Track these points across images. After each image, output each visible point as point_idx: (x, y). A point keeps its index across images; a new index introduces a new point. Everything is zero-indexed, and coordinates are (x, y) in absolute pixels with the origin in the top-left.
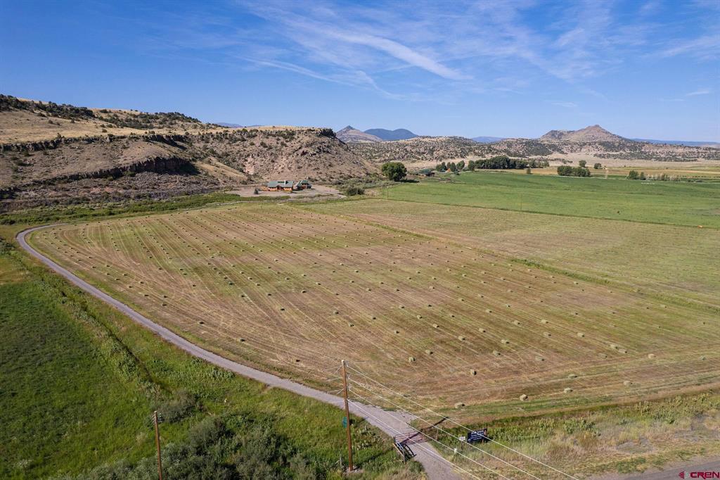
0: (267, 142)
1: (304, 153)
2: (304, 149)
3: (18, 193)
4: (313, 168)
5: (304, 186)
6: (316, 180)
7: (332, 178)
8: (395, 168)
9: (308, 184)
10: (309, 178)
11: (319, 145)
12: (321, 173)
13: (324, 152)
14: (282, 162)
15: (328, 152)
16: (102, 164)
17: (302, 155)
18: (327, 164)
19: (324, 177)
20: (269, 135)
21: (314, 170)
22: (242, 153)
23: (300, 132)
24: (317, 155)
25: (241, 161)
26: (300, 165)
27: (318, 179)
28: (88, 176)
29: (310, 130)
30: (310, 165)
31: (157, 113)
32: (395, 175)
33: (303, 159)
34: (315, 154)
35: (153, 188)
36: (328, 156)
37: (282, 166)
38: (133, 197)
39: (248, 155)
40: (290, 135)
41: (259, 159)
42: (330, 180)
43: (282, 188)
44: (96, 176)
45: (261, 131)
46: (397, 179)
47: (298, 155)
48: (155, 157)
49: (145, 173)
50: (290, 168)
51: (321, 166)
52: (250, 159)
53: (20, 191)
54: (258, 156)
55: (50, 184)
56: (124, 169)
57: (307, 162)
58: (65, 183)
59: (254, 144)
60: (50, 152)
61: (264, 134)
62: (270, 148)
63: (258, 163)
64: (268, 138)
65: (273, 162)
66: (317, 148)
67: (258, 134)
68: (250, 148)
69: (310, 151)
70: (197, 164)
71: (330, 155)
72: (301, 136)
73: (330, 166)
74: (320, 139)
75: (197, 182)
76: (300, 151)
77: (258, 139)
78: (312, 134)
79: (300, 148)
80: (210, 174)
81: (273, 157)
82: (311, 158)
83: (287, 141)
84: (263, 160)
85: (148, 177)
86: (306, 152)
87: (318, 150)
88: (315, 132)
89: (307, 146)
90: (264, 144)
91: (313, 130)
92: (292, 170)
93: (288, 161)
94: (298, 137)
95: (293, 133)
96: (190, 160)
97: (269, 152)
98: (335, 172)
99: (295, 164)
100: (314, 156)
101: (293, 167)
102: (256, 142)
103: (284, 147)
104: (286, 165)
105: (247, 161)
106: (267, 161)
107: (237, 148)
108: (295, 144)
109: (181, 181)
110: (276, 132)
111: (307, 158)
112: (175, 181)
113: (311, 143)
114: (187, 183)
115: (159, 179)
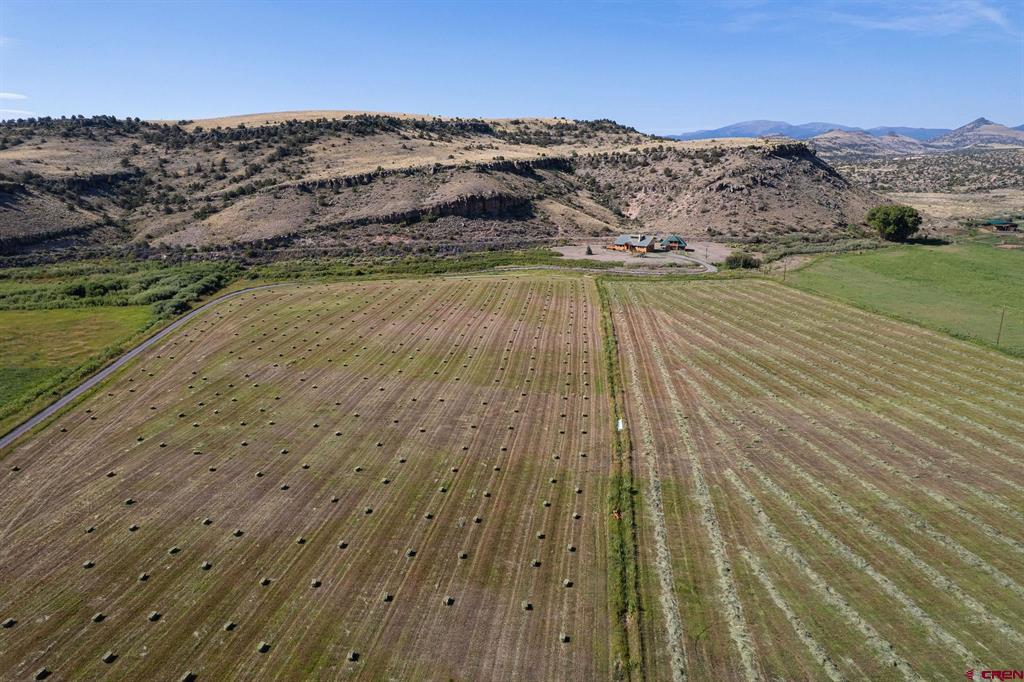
0: (675, 166)
1: (722, 187)
2: (725, 181)
3: (295, 241)
4: (726, 213)
5: (673, 245)
6: (721, 234)
7: (752, 231)
8: (892, 217)
9: (680, 243)
10: (709, 230)
11: (758, 173)
12: (736, 222)
13: (763, 184)
14: (684, 200)
15: (771, 185)
16: (402, 204)
17: (717, 190)
18: (758, 206)
19: (736, 228)
20: (684, 156)
21: (727, 216)
22: (632, 185)
23: (733, 151)
24: (746, 191)
26: (708, 207)
27: (725, 231)
28: (378, 221)
29: (754, 147)
30: (724, 207)
31: (577, 122)
32: (890, 229)
33: (718, 196)
34: (742, 189)
35: (452, 239)
36: (767, 192)
37: (680, 208)
38: (415, 250)
39: (640, 189)
40: (718, 155)
41: (654, 194)
42: (745, 235)
43: (634, 247)
44: (387, 220)
45: (676, 151)
46: (890, 237)
47: (710, 190)
48: (469, 195)
49: (450, 218)
50: (688, 212)
51: (743, 210)
52: (640, 195)
53: (299, 238)
54: (654, 189)
55: (333, 230)
56: (424, 212)
57: (721, 202)
58: (349, 229)
59: (654, 171)
60: (361, 188)
61: (679, 154)
62: (675, 178)
63: (649, 201)
64: (680, 161)
65: (670, 200)
66: (752, 178)
67: (669, 155)
68: (647, 178)
69: (735, 183)
70: (540, 204)
71: (773, 190)
72: (731, 158)
73: (762, 209)
74: (765, 163)
75: (521, 232)
76: (718, 184)
77: (665, 164)
78: (754, 154)
79: (719, 179)
80: (551, 219)
81: (674, 192)
82: (732, 195)
83: (706, 167)
84: (657, 197)
85: (453, 223)
86: (726, 186)
87: (751, 182)
88: (761, 151)
89: (734, 174)
90: (668, 172)
91: (760, 148)
92: (692, 214)
93: (691, 200)
94: (727, 160)
95: (722, 153)
96: (533, 198)
97: (672, 184)
98: (765, 220)
99: (700, 205)
100: (738, 192)
101: (695, 209)
102: (660, 167)
103: (696, 177)
104: (686, 206)
105: (635, 197)
106: (663, 198)
107: (630, 176)
108: (716, 171)
109: (496, 230)
110: (697, 152)
111: (725, 196)
112: (488, 230)
113: (743, 170)
114: (505, 233)
115: (465, 225)
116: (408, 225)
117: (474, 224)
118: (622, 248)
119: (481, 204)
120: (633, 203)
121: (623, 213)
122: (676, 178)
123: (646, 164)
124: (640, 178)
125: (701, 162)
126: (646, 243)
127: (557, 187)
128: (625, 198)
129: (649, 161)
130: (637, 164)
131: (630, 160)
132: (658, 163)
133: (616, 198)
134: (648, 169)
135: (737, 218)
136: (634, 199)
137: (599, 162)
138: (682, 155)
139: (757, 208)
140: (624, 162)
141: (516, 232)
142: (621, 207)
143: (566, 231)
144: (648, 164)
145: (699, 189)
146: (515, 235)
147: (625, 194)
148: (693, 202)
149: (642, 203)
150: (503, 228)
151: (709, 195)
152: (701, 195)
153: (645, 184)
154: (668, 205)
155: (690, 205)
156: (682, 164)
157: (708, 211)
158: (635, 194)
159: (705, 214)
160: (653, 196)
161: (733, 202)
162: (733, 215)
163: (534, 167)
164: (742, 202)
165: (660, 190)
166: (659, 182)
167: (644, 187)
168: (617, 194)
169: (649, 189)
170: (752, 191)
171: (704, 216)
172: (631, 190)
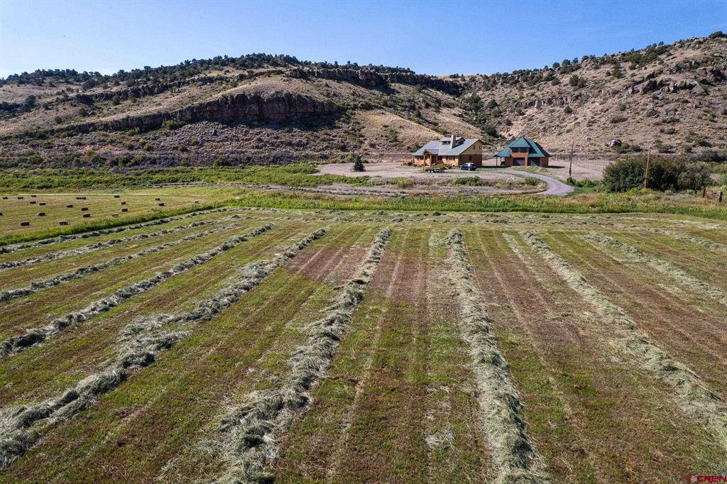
0: (588, 74)
1: (653, 87)
2: (661, 78)
4: (658, 120)
5: (519, 154)
6: (639, 150)
7: (705, 144)
10: (618, 144)
12: (672, 132)
14: (589, 110)
17: (645, 91)
20: (604, 62)
21: (657, 124)
22: (523, 100)
23: (682, 44)
24: (699, 89)
25: (510, 116)
26: (625, 115)
27: (647, 146)
29: (720, 36)
30: (654, 113)
33: (646, 99)
34: (691, 87)
37: (580, 119)
39: (532, 104)
41: (548, 108)
45: (593, 57)
47: (634, 92)
49: (201, 125)
50: (591, 123)
52: (530, 112)
54: (550, 102)
57: (650, 106)
59: (558, 83)
63: (541, 116)
64: (597, 68)
65: (569, 111)
66: (713, 73)
67: (583, 64)
68: (546, 91)
69: (680, 79)
70: (360, 115)
72: (678, 52)
75: (300, 144)
76: (647, 83)
77: (575, 74)
79: (652, 77)
80: (363, 131)
81: (577, 103)
82: (670, 96)
83: (632, 68)
84: (553, 111)
85: (201, 129)
86: (662, 84)
87: (710, 77)
89: (679, 69)
90: (575, 82)
92: (595, 126)
93: (600, 107)
96: (355, 107)
97: (577, 93)
99: (613, 114)
100: (682, 92)
101: (603, 119)
102: (566, 79)
103: (615, 80)
104: (589, 115)
105: (523, 114)
106: (559, 111)
107: (525, 93)
108: (648, 70)
109: (260, 140)
110: (624, 55)
111: (658, 98)
112: (247, 140)
113: (696, 63)
114: (273, 144)
115: (215, 134)
116: (140, 133)
117: (229, 132)
119: (254, 107)
120: (518, 122)
121: (500, 133)
122: (583, 86)
123: (550, 78)
124: (537, 93)
127: (409, 101)
128: (508, 116)
129: (556, 74)
130: (539, 80)
131: (532, 77)
132: (565, 76)
133: (496, 116)
134: (551, 83)
135: (677, 127)
136: (521, 117)
137: (495, 82)
138: (597, 63)
139: (719, 113)
140: (526, 80)
142: (500, 128)
143: (373, 146)
144: (553, 79)
145: (616, 93)
146: (288, 148)
147: (511, 112)
148: (602, 111)
149: (530, 120)
150: (275, 138)
151: (630, 100)
152: (617, 100)
153: (539, 98)
154: (564, 119)
155: (596, 115)
156: (599, 70)
157: (625, 120)
158: (523, 111)
159: (617, 124)
160: (547, 111)
161: (671, 106)
162: (669, 123)
163: (392, 82)
164: (689, 105)
165: (558, 102)
166: (560, 93)
167: (537, 102)
168: (501, 112)
169: (544, 103)
170: (711, 89)
171: (615, 126)
172: (521, 106)
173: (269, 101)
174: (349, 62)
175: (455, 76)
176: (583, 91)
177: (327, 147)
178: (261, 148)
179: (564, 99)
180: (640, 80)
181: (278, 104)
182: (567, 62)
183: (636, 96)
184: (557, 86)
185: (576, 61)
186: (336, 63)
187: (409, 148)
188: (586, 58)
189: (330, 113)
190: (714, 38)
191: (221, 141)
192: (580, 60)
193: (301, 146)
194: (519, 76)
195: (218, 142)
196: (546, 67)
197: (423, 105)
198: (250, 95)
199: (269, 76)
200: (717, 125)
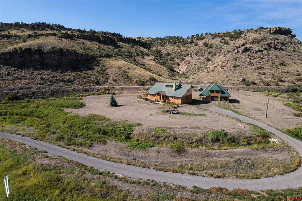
0: (211, 41)
1: (246, 50)
2: (248, 46)
4: (254, 67)
5: (215, 94)
6: (255, 84)
7: (282, 81)
9: (222, 92)
10: (244, 80)
11: (270, 42)
12: (264, 74)
13: (275, 49)
14: (218, 59)
15: (281, 49)
17: (243, 52)
18: (278, 62)
19: (267, 79)
21: (255, 69)
22: (182, 53)
23: (248, 31)
24: (265, 52)
25: (178, 61)
26: (238, 63)
27: (257, 81)
29: (263, 28)
30: (250, 63)
33: (244, 56)
34: (262, 51)
36: (280, 54)
37: (216, 64)
39: (187, 55)
40: (238, 34)
41: (197, 57)
42: (277, 85)
45: (210, 34)
47: (238, 52)
50: (223, 67)
51: (267, 66)
52: (188, 58)
54: (197, 54)
57: (248, 59)
59: (197, 45)
61: (212, 35)
62: (211, 47)
63: (194, 61)
64: (214, 39)
65: (208, 60)
66: (267, 44)
67: (206, 36)
68: (193, 48)
69: (256, 47)
70: (104, 61)
71: (284, 52)
72: (248, 34)
73: (282, 64)
74: (273, 37)
75: (69, 81)
76: (243, 48)
77: (204, 41)
78: (264, 31)
79: (243, 45)
80: (107, 71)
81: (210, 55)
82: (255, 55)
83: (231, 40)
84: (199, 59)
86: (250, 49)
87: (267, 47)
88: (268, 30)
89: (253, 42)
90: (206, 45)
91: (266, 28)
92: (226, 69)
93: (224, 59)
94: (245, 35)
95: (241, 33)
96: (101, 56)
97: (209, 50)
98: (288, 72)
99: (232, 62)
100: (259, 53)
101: (228, 65)
102: (201, 43)
103: (226, 45)
104: (220, 63)
105: (184, 60)
106: (202, 59)
107: (182, 49)
108: (240, 42)
109: (42, 79)
110: (224, 33)
111: (250, 56)
112: (32, 79)
113: (259, 40)
114: (51, 81)
115: (8, 74)
117: (20, 73)
118: (154, 98)
119: (38, 57)
120: (183, 64)
121: (175, 69)
123: (192, 42)
124: (188, 49)
125: (227, 39)
126: (181, 93)
127: (128, 52)
128: (177, 60)
129: (194, 41)
130: (186, 42)
131: (183, 41)
132: (199, 41)
133: (171, 60)
134: (193, 44)
136: (183, 61)
137: (165, 43)
138: (215, 36)
139: (277, 64)
140: (180, 42)
141: (63, 81)
142: (174, 66)
143: (115, 81)
144: (193, 42)
145: (229, 52)
146: (62, 84)
147: (178, 58)
148: (226, 61)
149: (188, 63)
150: (52, 77)
151: (237, 56)
152: (231, 56)
153: (191, 52)
154: (207, 64)
155: (223, 62)
156: (215, 40)
157: (239, 66)
158: (184, 58)
159: (236, 68)
160: (196, 59)
161: (257, 60)
162: (260, 69)
163: (118, 41)
164: (264, 60)
165: (201, 54)
166: (200, 50)
167: (190, 54)
168: (173, 58)
169: (194, 54)
170: (269, 52)
171: (236, 69)
172: (182, 55)
173: (47, 53)
174: (91, 29)
175: (139, 38)
176: (212, 50)
177: (87, 82)
178: (43, 84)
179: (203, 53)
180: (238, 46)
181: (54, 55)
182: (197, 35)
183: (240, 54)
184: (197, 46)
185: (202, 35)
186: (85, 29)
187: (136, 82)
188: (206, 34)
189: (87, 60)
190: (260, 29)
191: (13, 80)
192: (204, 35)
193: (70, 82)
194: (176, 41)
195: (11, 80)
196: (188, 37)
197: (136, 54)
198: (34, 49)
199: (48, 37)
200: (280, 70)
